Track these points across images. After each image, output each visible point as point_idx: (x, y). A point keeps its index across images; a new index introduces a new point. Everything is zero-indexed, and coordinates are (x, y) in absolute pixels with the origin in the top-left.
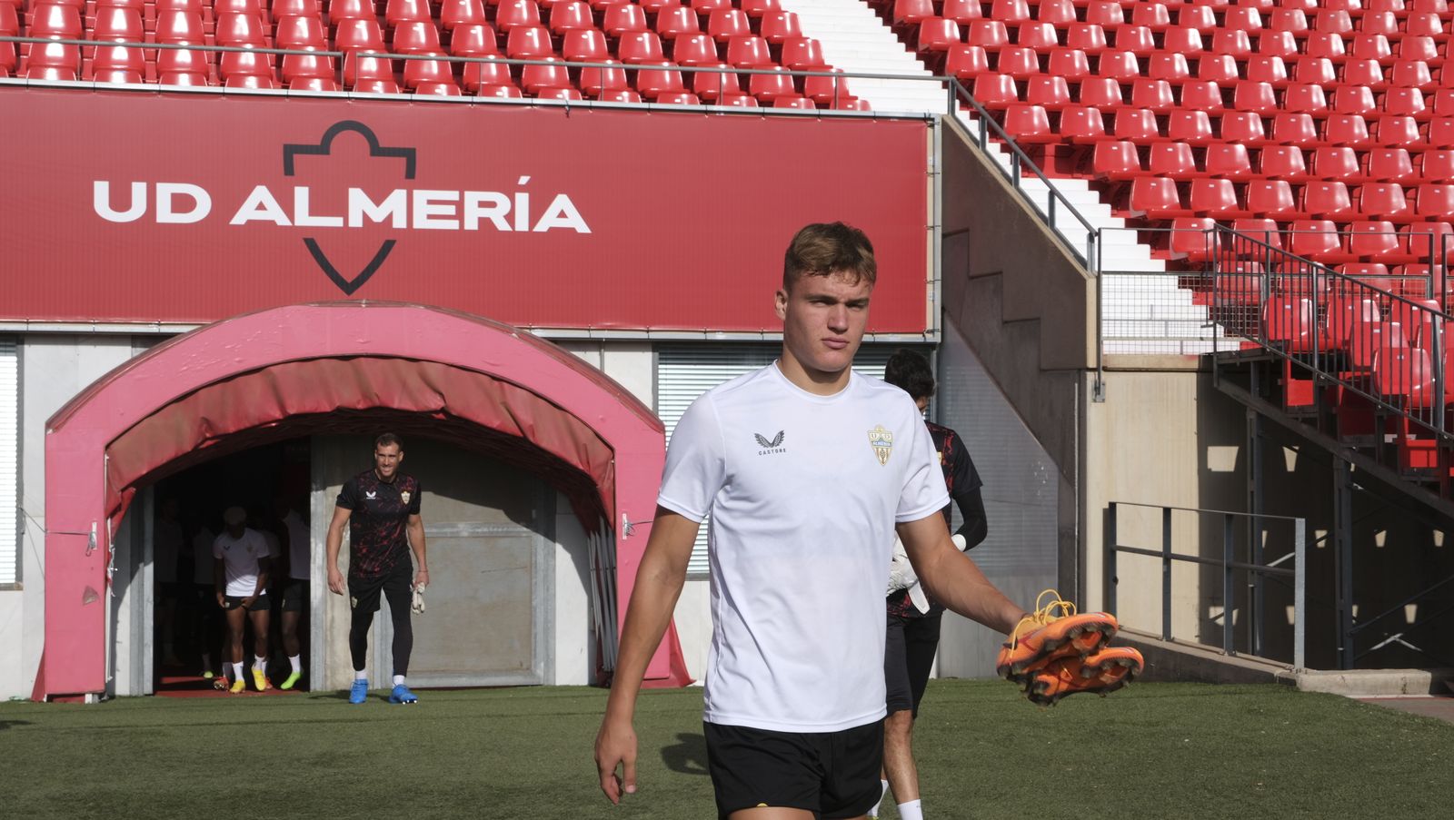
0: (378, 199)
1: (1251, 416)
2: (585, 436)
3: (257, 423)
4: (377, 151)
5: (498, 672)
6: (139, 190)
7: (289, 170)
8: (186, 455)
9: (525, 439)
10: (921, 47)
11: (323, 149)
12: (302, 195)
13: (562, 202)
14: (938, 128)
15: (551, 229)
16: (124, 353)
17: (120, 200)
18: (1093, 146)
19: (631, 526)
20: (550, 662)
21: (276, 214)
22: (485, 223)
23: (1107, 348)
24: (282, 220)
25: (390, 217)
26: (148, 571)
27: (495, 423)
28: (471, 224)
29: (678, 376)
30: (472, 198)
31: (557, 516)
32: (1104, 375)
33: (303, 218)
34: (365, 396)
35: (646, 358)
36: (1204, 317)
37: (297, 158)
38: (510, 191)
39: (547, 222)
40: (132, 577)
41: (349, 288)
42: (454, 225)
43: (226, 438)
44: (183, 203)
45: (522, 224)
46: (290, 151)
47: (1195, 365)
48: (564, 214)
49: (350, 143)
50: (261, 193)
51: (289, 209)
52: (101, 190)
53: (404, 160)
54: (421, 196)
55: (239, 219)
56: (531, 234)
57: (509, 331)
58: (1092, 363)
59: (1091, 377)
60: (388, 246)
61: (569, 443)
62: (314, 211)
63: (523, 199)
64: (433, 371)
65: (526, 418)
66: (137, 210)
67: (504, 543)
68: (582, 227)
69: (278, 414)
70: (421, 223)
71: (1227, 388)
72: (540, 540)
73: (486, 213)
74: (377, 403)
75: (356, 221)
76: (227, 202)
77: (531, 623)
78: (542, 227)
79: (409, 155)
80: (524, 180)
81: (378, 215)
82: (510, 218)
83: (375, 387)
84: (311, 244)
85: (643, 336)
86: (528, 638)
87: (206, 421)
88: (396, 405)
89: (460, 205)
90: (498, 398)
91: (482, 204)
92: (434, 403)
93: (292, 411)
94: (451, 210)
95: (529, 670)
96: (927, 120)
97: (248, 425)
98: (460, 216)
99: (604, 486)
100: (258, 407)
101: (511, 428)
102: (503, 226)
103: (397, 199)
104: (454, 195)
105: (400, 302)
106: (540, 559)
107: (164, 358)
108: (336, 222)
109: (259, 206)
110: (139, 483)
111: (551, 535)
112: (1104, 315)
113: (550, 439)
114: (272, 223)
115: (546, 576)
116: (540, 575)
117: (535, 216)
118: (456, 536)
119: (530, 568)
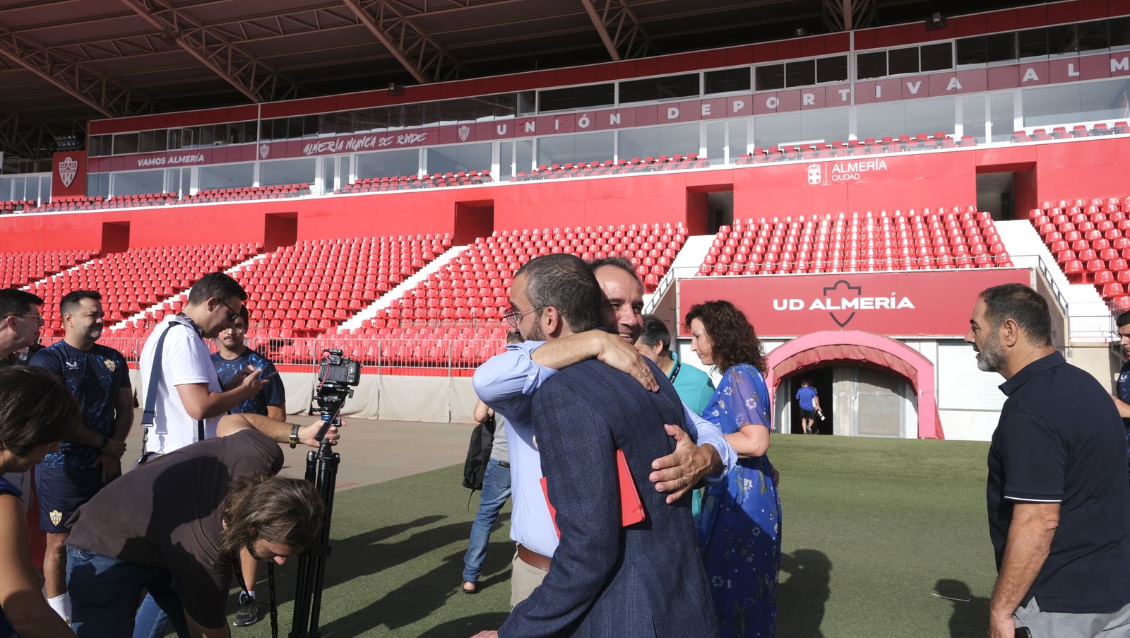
0: (850, 300)
1: (1121, 362)
2: (908, 367)
3: (812, 362)
4: (850, 288)
5: (888, 434)
6: (785, 302)
7: (825, 294)
8: (793, 371)
9: (889, 367)
10: (1047, 242)
11: (835, 288)
12: (829, 301)
13: (905, 299)
14: (1034, 271)
15: (902, 308)
16: (781, 343)
17: (780, 305)
18: (1094, 274)
19: (922, 393)
20: (904, 433)
21: (821, 306)
22: (882, 306)
23: (1072, 340)
24: (823, 308)
25: (853, 306)
26: (789, 404)
27: (880, 363)
28: (878, 307)
29: (945, 349)
30: (878, 299)
31: (907, 391)
32: (1071, 349)
33: (829, 307)
34: (843, 356)
35: (935, 344)
36: (1108, 329)
37: (827, 291)
38: (889, 297)
39: (901, 305)
40: (785, 405)
41: (842, 326)
42: (872, 307)
43: (805, 366)
44: (796, 305)
45: (893, 306)
46: (825, 289)
47: (1108, 345)
48: (906, 303)
49: (843, 286)
50: (817, 301)
51: (825, 304)
52: (776, 302)
53: (857, 290)
54: (863, 300)
55: (812, 308)
56: (896, 310)
57: (884, 337)
58: (1066, 345)
59: (1067, 349)
60: (853, 314)
61: (903, 369)
62: (832, 305)
63: (893, 300)
64: (862, 349)
65: (890, 361)
66: (785, 307)
67: (890, 397)
68: (912, 307)
69: (818, 360)
70: (863, 307)
71: (1116, 353)
72: (901, 398)
73: (882, 304)
74: (846, 357)
75: (844, 307)
76: (808, 304)
77: (899, 420)
78: (900, 306)
79: (859, 288)
80: (893, 294)
81: (850, 305)
82: (889, 305)
83: (845, 353)
84: (831, 314)
85: (932, 338)
86: (898, 425)
87: (799, 362)
88: (851, 358)
89: (874, 302)
90: (881, 356)
91: (881, 301)
92: (862, 357)
93: (822, 359)
94: (872, 303)
95: (898, 434)
96: (1030, 269)
97: (809, 363)
98: (874, 305)
99: (914, 381)
100: (813, 358)
101: (886, 364)
102: (887, 307)
103: (855, 301)
104: (872, 299)
105: (852, 330)
106: (901, 402)
107: (789, 344)
108: (838, 308)
109: (817, 304)
110: (781, 378)
111: (904, 396)
112: (1071, 330)
113: (897, 368)
114: (820, 309)
115: (903, 408)
116: (901, 407)
117: (897, 304)
118: (875, 395)
119: (898, 405)
